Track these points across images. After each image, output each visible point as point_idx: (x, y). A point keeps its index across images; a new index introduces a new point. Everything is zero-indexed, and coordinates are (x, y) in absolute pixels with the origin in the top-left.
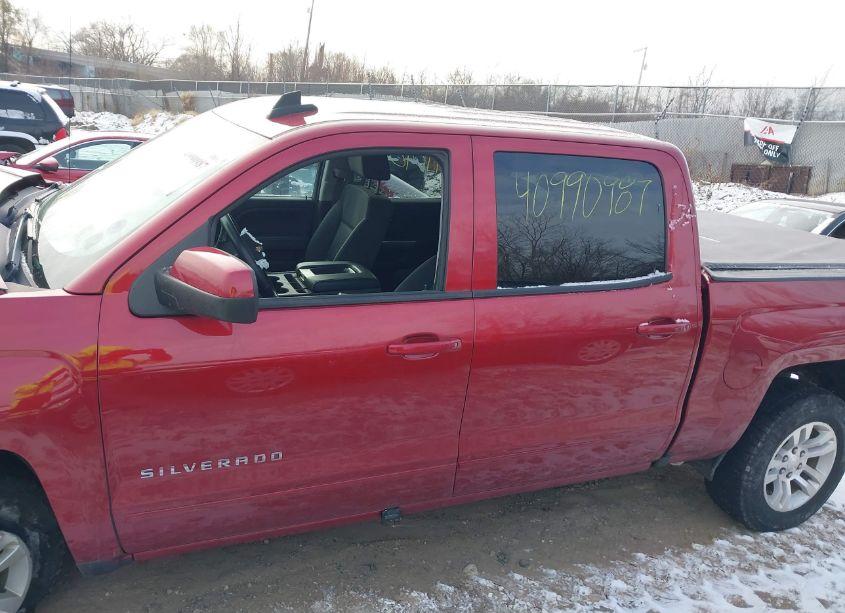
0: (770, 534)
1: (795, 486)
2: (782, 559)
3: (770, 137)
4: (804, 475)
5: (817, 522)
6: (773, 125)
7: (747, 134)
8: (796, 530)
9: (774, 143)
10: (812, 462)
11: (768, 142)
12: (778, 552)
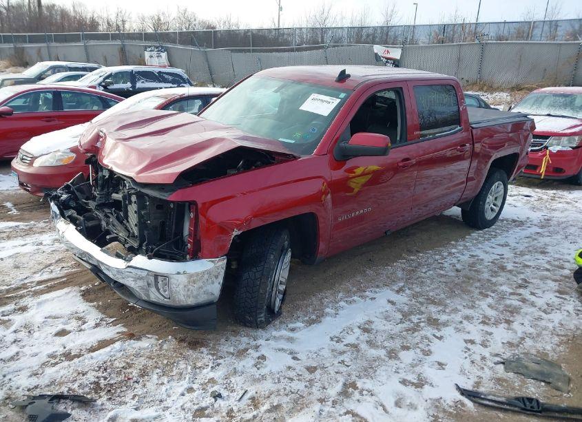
0: (487, 229)
1: (492, 210)
2: (496, 236)
3: (388, 56)
4: (494, 205)
5: (499, 223)
6: (388, 49)
7: (376, 54)
8: (493, 227)
9: (391, 59)
10: (496, 199)
11: (387, 59)
12: (494, 233)
